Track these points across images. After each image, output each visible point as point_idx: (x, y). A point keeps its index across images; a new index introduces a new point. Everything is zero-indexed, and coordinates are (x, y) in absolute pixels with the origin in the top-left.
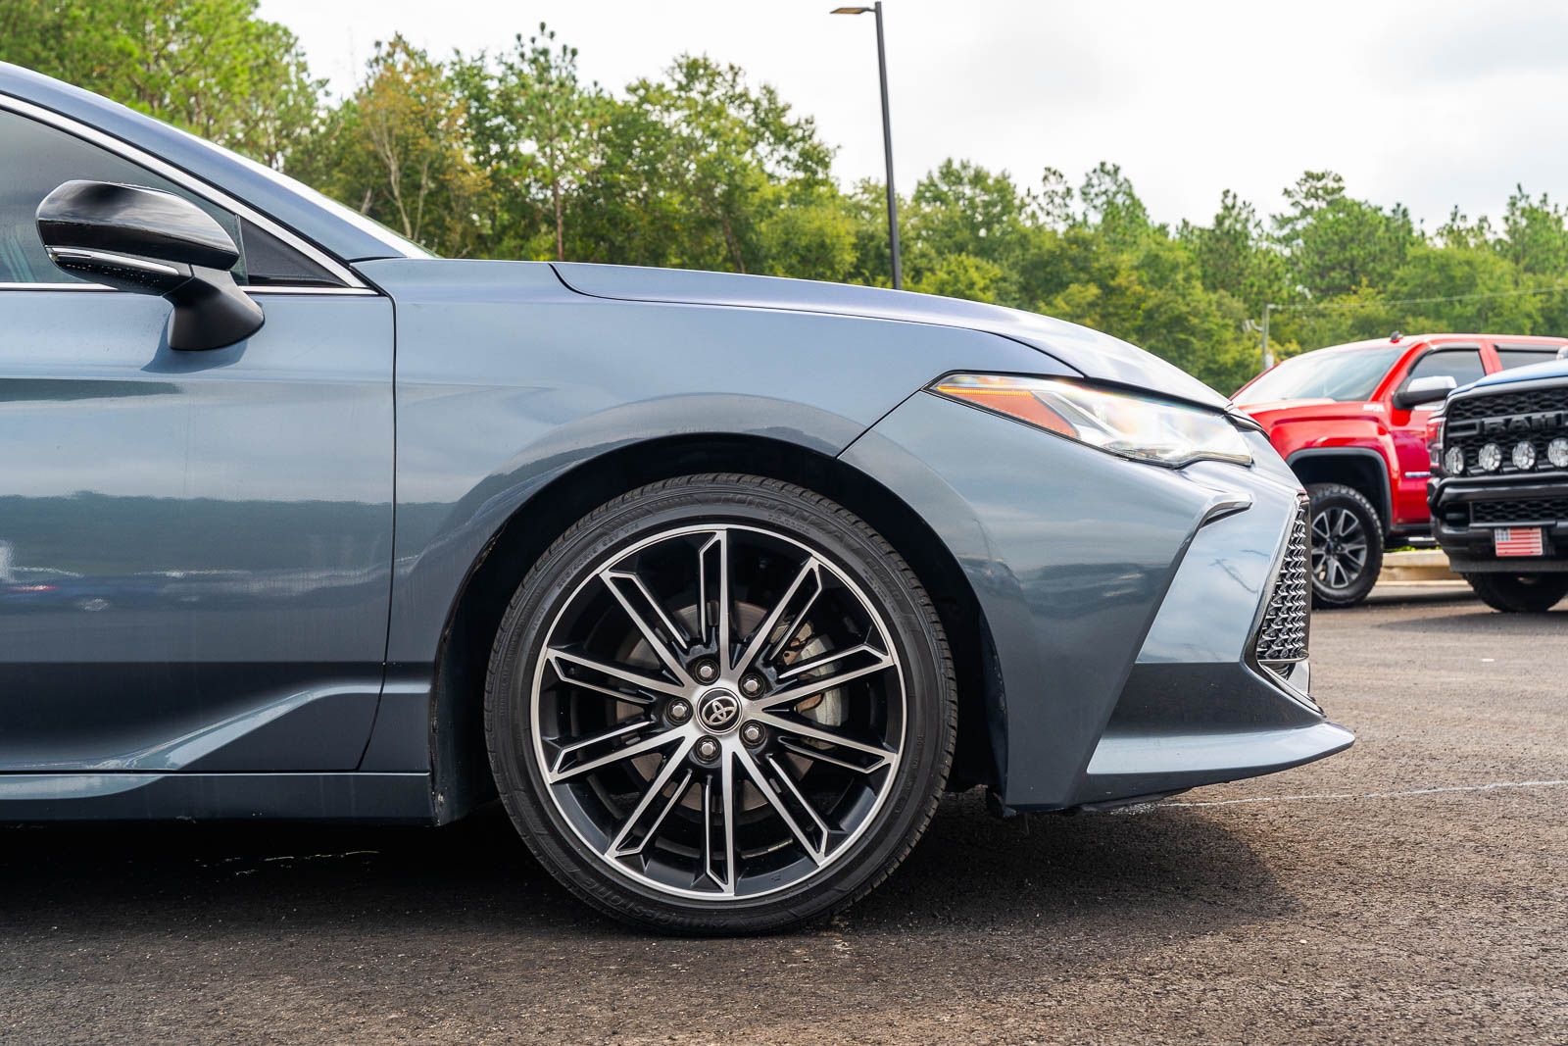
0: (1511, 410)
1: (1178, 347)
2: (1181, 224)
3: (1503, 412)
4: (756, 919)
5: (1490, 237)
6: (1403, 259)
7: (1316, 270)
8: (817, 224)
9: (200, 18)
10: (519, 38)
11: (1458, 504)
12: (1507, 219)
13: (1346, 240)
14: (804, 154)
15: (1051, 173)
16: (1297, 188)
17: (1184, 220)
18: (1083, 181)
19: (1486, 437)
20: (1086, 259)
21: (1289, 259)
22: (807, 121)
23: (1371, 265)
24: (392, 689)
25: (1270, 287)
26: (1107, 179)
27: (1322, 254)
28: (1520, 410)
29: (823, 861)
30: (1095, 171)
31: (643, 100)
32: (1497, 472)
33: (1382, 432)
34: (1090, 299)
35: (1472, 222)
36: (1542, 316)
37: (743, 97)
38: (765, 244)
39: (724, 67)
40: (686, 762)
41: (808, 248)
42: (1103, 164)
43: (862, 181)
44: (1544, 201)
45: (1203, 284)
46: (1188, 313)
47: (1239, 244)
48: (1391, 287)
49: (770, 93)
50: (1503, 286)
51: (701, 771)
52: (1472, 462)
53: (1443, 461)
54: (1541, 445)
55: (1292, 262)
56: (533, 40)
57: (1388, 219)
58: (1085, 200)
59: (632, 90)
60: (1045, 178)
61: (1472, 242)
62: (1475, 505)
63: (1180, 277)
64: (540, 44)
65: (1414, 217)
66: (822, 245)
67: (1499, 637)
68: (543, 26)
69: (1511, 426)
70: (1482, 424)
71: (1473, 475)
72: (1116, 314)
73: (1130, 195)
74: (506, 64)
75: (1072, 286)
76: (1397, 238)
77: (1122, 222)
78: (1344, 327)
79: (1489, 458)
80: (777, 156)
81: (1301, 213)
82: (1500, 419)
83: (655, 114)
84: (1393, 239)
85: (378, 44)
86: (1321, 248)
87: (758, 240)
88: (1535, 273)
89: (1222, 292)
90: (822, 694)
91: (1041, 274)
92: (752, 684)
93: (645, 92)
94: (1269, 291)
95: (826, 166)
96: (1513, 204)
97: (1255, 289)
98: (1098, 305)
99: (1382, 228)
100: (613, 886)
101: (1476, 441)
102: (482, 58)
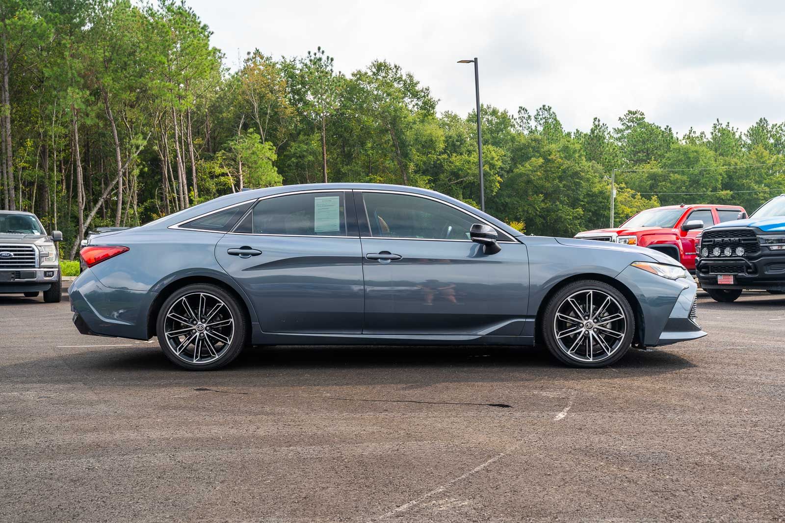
0: (724, 236)
1: (576, 185)
2: (576, 131)
3: (721, 237)
4: (597, 365)
5: (705, 140)
6: (669, 149)
7: (632, 153)
8: (429, 132)
9: (190, 49)
10: (309, 53)
11: (706, 266)
12: (712, 133)
13: (645, 140)
14: (424, 103)
15: (522, 109)
16: (625, 118)
17: (577, 130)
18: (535, 113)
19: (716, 245)
20: (538, 147)
21: (621, 147)
22: (426, 89)
23: (655, 151)
24: (527, 320)
25: (613, 160)
26: (546, 112)
27: (635, 146)
28: (727, 237)
29: (609, 354)
30: (541, 109)
31: (359, 79)
32: (719, 257)
33: (677, 239)
34: (540, 164)
35: (698, 134)
36: (726, 174)
37: (400, 79)
38: (408, 139)
39: (393, 66)
40: (583, 335)
41: (426, 142)
42: (544, 106)
43: (445, 112)
44: (728, 126)
45: (586, 158)
46: (580, 171)
47: (601, 141)
48: (664, 161)
49: (410, 76)
50: (710, 162)
51: (586, 337)
52: (711, 252)
53: (701, 251)
54: (733, 248)
55: (621, 148)
56: (315, 54)
57: (663, 132)
58: (536, 121)
59: (353, 75)
60: (519, 111)
61: (698, 142)
62: (711, 267)
63: (577, 155)
64: (319, 55)
65: (674, 132)
66: (431, 140)
67: (720, 310)
68: (319, 48)
69: (724, 242)
70: (714, 240)
71: (711, 257)
72: (551, 171)
73: (555, 119)
74: (303, 63)
75: (532, 158)
76: (667, 140)
77: (552, 131)
78: (644, 177)
79: (717, 252)
80: (413, 103)
81: (626, 128)
82: (720, 239)
83: (364, 85)
84: (665, 141)
85: (249, 53)
86: (635, 143)
87: (406, 138)
88: (723, 156)
89: (594, 161)
90: (608, 323)
91: (520, 153)
92: (596, 320)
93: (360, 75)
94: (613, 161)
95: (434, 108)
96: (715, 127)
97: (607, 160)
98: (543, 167)
99: (660, 136)
100: (569, 358)
101: (712, 246)
102: (294, 60)
